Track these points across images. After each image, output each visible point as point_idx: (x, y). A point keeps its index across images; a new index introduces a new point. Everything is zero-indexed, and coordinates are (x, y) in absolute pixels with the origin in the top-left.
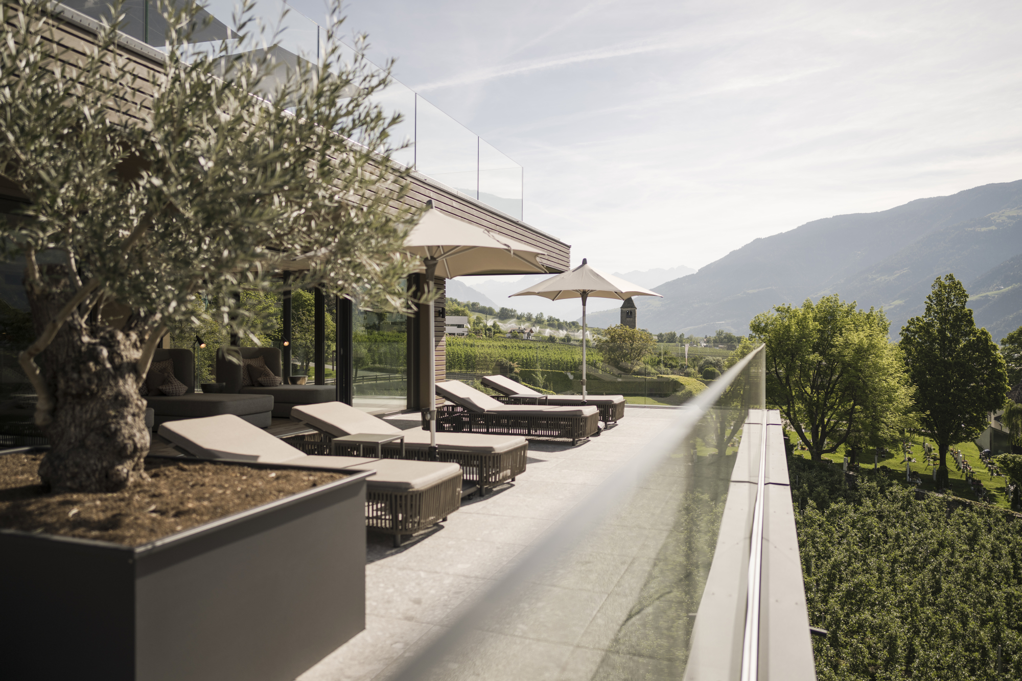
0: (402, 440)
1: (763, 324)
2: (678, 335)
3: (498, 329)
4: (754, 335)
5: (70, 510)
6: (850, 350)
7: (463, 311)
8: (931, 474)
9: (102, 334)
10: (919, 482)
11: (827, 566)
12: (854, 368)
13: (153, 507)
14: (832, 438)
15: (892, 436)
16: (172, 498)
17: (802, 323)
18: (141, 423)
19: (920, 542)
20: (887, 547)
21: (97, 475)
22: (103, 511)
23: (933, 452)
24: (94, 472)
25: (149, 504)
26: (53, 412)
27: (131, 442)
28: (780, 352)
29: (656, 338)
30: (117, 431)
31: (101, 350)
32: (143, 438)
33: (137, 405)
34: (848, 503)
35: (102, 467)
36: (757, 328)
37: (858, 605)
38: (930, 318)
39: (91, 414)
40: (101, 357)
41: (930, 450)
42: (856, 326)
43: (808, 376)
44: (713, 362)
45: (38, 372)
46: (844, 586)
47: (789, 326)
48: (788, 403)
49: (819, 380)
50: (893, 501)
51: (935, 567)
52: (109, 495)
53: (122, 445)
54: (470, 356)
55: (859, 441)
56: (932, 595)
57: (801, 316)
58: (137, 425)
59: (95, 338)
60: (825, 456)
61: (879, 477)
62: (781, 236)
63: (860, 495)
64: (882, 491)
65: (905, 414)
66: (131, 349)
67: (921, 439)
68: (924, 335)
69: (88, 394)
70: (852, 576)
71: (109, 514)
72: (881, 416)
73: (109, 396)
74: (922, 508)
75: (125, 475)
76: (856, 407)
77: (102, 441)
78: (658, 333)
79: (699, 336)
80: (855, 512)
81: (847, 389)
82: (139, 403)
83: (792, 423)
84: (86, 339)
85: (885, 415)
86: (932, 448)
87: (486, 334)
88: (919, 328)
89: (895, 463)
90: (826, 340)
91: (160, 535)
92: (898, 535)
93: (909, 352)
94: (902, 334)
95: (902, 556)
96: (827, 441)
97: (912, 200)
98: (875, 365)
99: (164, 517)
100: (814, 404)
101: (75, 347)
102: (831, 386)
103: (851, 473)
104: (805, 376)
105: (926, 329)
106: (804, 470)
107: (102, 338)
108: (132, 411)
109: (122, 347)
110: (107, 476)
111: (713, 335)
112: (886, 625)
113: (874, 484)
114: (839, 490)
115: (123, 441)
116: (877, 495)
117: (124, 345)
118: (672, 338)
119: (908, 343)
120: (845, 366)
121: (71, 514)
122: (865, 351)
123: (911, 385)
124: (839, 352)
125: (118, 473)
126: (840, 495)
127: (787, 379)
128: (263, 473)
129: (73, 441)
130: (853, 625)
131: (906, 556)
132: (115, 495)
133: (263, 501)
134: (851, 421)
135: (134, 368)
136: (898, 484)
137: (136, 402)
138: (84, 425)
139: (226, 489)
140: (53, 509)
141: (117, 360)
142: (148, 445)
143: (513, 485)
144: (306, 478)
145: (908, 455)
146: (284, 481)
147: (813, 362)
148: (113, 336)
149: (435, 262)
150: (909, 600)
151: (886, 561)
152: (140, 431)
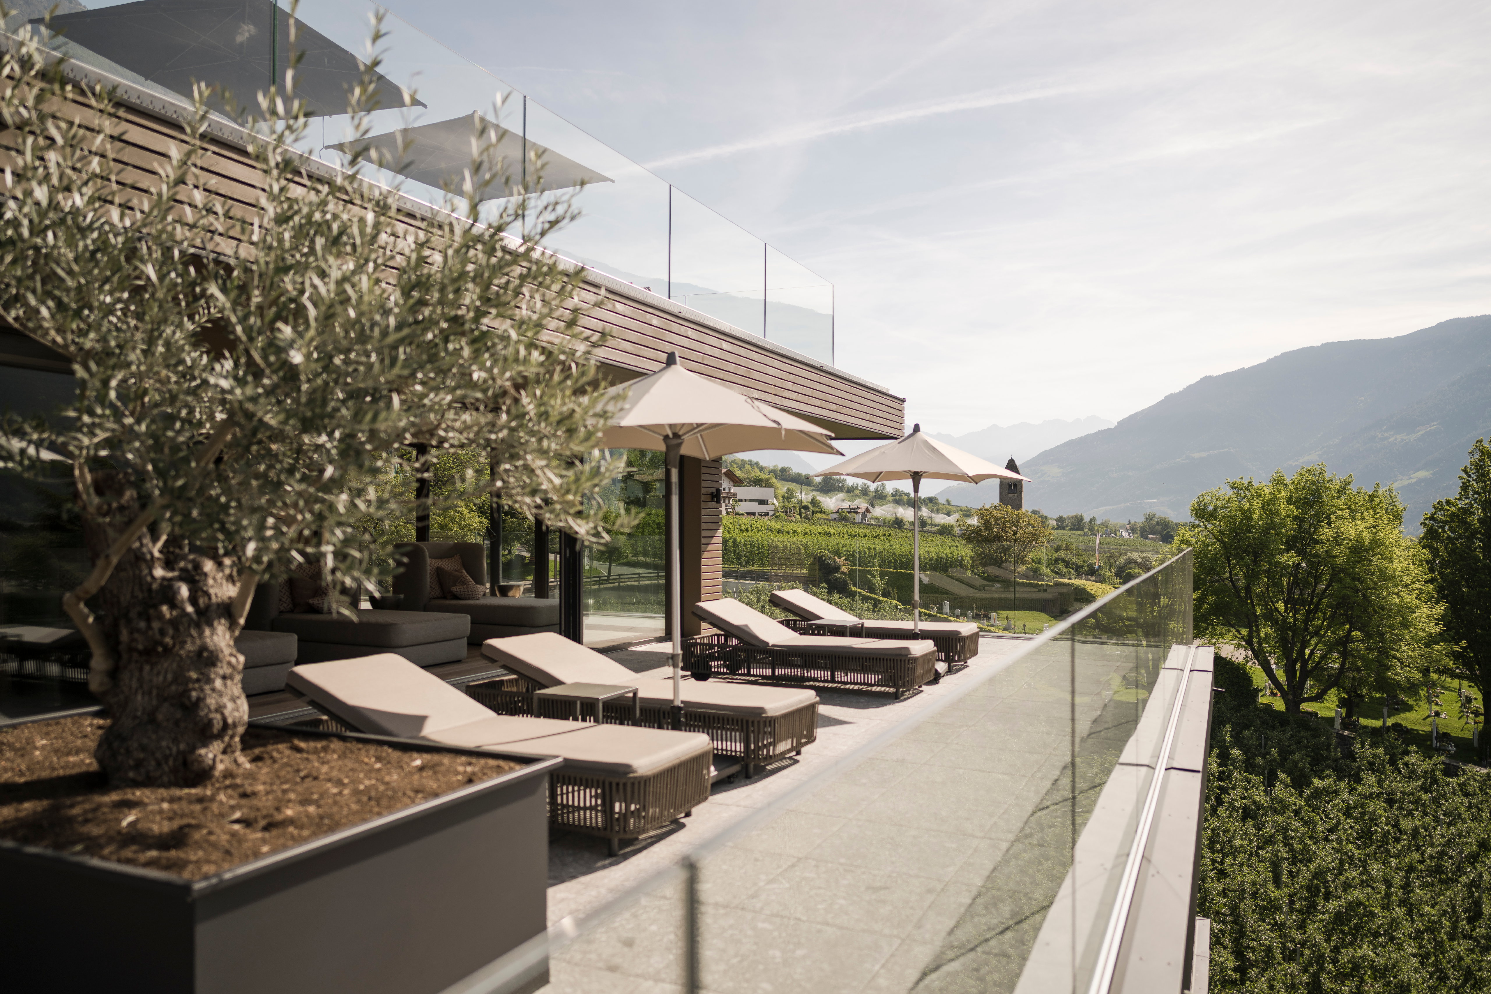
0: (635, 694)
1: (1210, 508)
2: (1087, 519)
3: (819, 506)
4: (1197, 522)
5: (126, 816)
6: (1343, 549)
7: (768, 480)
8: (1470, 737)
9: (182, 564)
10: (1452, 749)
11: (1306, 873)
12: (1349, 575)
13: (237, 815)
14: (1317, 679)
15: (1408, 679)
16: (267, 800)
17: (1269, 506)
18: (235, 688)
19: (1449, 840)
20: (1399, 846)
21: (171, 763)
22: (170, 819)
23: (1474, 704)
24: (166, 758)
25: (233, 808)
26: (114, 674)
27: (218, 716)
28: (1236, 549)
29: (1054, 522)
30: (200, 700)
31: (179, 588)
32: (237, 709)
33: (229, 663)
34: (1340, 779)
35: (179, 752)
36: (1201, 513)
37: (1353, 935)
38: (1467, 501)
39: (165, 678)
40: (179, 598)
41: (1469, 700)
42: (1352, 511)
43: (1278, 585)
44: (1139, 560)
45: (91, 620)
46: (1333, 905)
47: (1250, 511)
48: (1249, 626)
49: (1297, 592)
50: (1410, 777)
51: (1473, 880)
52: (186, 791)
53: (206, 721)
54: (776, 547)
55: (1359, 685)
56: (1469, 923)
57: (1268, 497)
58: (229, 692)
59: (172, 569)
60: (1305, 707)
61: (1388, 741)
62: (1242, 374)
63: (1359, 768)
64: (1393, 762)
65: (1428, 645)
66: (224, 582)
67: (1456, 683)
68: (1458, 527)
69: (160, 649)
70: (1345, 890)
71: (176, 824)
72: (1392, 649)
73: (190, 651)
74: (1453, 788)
75: (210, 762)
76: (1354, 633)
77: (179, 715)
78: (1056, 516)
79: (1119, 520)
80: (1350, 793)
81: (1338, 606)
82: (233, 660)
83: (1256, 657)
84: (159, 572)
85: (1397, 646)
86: (1473, 697)
87: (800, 514)
88: (1449, 516)
89: (1413, 719)
90: (1307, 532)
91: (237, 860)
92: (1415, 830)
93: (1435, 552)
94: (1423, 524)
95: (1421, 862)
96: (1309, 683)
97: (1443, 320)
98: (1383, 571)
99: (248, 831)
100: (1289, 628)
101: (144, 584)
102: (1315, 600)
103: (1346, 733)
104: (1275, 585)
105: (1460, 518)
106: (1273, 728)
107: (182, 570)
108: (221, 672)
109: (211, 582)
110: (185, 763)
111: (1139, 520)
112: (1394, 966)
113: (1381, 751)
114: (1327, 758)
115: (207, 715)
116: (1384, 767)
117: (214, 579)
118: (1077, 523)
119: (1433, 538)
120: (1336, 573)
121: (124, 823)
122: (1366, 550)
123: (1437, 603)
124: (1326, 551)
125: (200, 759)
126: (1328, 767)
127: (1248, 589)
128: (406, 757)
129: (139, 714)
130: (1344, 964)
131: (1428, 862)
132: (193, 791)
133: (390, 809)
134: (1344, 655)
135: (227, 610)
136: (1417, 752)
137: (228, 658)
138: (155, 692)
139: (345, 785)
140: (104, 813)
141: (202, 602)
142: (246, 718)
143: (796, 762)
144: (461, 769)
145: (1434, 708)
146: (430, 773)
147: (1285, 568)
148: (197, 567)
149: (679, 441)
150: (1431, 930)
151: (1397, 868)
152: (233, 699)
